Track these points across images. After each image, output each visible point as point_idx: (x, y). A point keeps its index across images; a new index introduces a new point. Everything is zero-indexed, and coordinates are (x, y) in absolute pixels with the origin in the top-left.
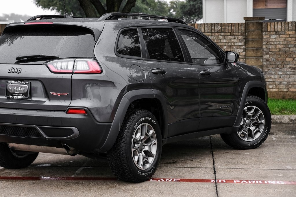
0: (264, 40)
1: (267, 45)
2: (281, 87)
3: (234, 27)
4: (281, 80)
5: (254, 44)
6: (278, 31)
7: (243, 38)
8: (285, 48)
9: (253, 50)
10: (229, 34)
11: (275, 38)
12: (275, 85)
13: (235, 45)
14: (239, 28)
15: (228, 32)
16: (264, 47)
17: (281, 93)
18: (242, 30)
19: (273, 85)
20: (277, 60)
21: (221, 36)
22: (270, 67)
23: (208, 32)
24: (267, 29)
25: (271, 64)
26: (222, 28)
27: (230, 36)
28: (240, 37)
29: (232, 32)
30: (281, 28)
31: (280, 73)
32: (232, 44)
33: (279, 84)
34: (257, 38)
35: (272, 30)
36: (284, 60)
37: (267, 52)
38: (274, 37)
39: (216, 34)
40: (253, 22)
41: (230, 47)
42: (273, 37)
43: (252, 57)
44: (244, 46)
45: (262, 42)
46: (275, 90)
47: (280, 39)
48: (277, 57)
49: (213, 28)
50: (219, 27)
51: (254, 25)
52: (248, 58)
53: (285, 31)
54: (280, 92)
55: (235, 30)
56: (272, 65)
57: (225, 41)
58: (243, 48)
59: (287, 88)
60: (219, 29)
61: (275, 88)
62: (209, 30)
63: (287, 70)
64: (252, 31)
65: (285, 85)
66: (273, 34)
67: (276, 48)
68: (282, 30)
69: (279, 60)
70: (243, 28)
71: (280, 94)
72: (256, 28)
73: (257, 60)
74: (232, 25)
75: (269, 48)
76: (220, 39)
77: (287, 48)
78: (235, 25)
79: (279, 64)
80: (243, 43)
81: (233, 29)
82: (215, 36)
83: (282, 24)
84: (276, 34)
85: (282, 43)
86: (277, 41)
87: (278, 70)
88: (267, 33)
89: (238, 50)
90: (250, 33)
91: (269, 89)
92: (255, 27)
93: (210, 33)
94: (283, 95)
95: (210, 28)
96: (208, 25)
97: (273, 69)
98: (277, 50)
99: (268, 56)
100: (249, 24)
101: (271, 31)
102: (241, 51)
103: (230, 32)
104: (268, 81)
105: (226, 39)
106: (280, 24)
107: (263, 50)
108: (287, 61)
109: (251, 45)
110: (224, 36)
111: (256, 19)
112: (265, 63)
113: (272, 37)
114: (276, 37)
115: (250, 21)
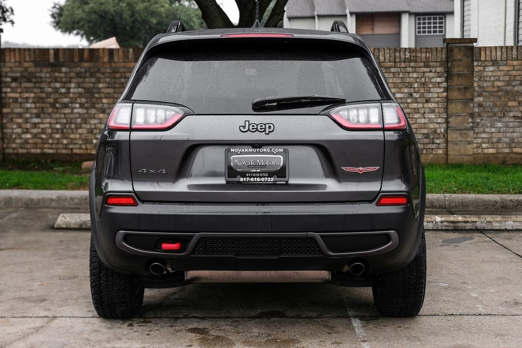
0: (475, 74)
1: (479, 82)
2: (500, 145)
3: (430, 54)
4: (500, 135)
5: (460, 79)
6: (496, 60)
7: (443, 71)
8: (506, 87)
9: (459, 89)
10: (422, 64)
11: (492, 71)
12: (492, 143)
13: (431, 82)
14: (438, 55)
15: (421, 62)
16: (475, 84)
17: (501, 155)
18: (442, 58)
19: (488, 143)
20: (495, 105)
21: (410, 67)
22: (485, 115)
23: (390, 62)
24: (480, 57)
25: (486, 110)
26: (412, 54)
27: (423, 68)
28: (439, 70)
29: (426, 61)
30: (502, 56)
31: (499, 125)
32: (427, 80)
33: (497, 142)
34: (466, 72)
35: (487, 59)
36: (505, 104)
37: (479, 93)
38: (491, 69)
39: (403, 65)
40: (459, 47)
41: (424, 85)
42: (489, 69)
43: (457, 101)
44: (445, 83)
45: (473, 77)
46: (491, 151)
47: (499, 73)
48: (495, 100)
49: (398, 54)
50: (407, 53)
51: (461, 50)
52: (451, 102)
53: (507, 60)
54: (499, 153)
55: (432, 58)
56: (488, 113)
57: (415, 75)
58: (443, 86)
59: (509, 148)
60: (407, 57)
61: (492, 148)
62: (391, 59)
63: (510, 120)
64: (457, 60)
65: (507, 143)
66: (489, 64)
67: (493, 86)
68: (503, 58)
69: (498, 105)
70: (443, 56)
71: (500, 157)
72: (464, 56)
73: (464, 105)
74: (427, 51)
75: (484, 87)
76: (409, 73)
77: (510, 87)
78: (431, 50)
79: (497, 110)
80: (442, 79)
81: (429, 57)
82: (400, 68)
83: (503, 49)
84: (493, 65)
85: (502, 78)
86: (494, 76)
87: (496, 120)
88: (480, 63)
89: (436, 89)
90: (454, 63)
91: (482, 149)
92: (462, 53)
93: (394, 64)
94: (504, 158)
95: (393, 55)
96: (390, 51)
97: (489, 119)
98: (494, 90)
99: (481, 99)
100: (454, 49)
101: (486, 61)
102: (440, 91)
103: (424, 62)
104: (482, 138)
105: (417, 72)
106: (500, 50)
107: (474, 90)
108: (510, 107)
109: (456, 81)
110: (415, 67)
111: (464, 41)
112: (476, 110)
113: (487, 69)
114: (494, 69)
115: (455, 45)
